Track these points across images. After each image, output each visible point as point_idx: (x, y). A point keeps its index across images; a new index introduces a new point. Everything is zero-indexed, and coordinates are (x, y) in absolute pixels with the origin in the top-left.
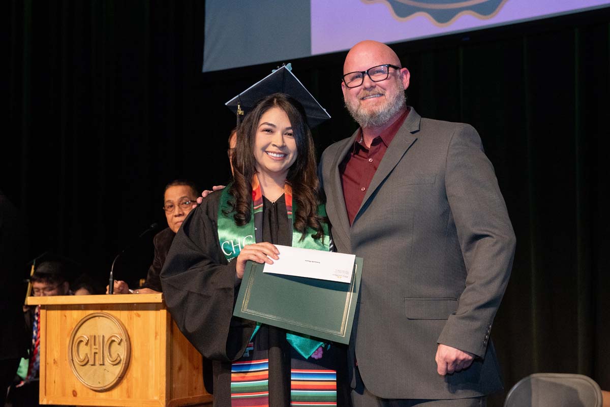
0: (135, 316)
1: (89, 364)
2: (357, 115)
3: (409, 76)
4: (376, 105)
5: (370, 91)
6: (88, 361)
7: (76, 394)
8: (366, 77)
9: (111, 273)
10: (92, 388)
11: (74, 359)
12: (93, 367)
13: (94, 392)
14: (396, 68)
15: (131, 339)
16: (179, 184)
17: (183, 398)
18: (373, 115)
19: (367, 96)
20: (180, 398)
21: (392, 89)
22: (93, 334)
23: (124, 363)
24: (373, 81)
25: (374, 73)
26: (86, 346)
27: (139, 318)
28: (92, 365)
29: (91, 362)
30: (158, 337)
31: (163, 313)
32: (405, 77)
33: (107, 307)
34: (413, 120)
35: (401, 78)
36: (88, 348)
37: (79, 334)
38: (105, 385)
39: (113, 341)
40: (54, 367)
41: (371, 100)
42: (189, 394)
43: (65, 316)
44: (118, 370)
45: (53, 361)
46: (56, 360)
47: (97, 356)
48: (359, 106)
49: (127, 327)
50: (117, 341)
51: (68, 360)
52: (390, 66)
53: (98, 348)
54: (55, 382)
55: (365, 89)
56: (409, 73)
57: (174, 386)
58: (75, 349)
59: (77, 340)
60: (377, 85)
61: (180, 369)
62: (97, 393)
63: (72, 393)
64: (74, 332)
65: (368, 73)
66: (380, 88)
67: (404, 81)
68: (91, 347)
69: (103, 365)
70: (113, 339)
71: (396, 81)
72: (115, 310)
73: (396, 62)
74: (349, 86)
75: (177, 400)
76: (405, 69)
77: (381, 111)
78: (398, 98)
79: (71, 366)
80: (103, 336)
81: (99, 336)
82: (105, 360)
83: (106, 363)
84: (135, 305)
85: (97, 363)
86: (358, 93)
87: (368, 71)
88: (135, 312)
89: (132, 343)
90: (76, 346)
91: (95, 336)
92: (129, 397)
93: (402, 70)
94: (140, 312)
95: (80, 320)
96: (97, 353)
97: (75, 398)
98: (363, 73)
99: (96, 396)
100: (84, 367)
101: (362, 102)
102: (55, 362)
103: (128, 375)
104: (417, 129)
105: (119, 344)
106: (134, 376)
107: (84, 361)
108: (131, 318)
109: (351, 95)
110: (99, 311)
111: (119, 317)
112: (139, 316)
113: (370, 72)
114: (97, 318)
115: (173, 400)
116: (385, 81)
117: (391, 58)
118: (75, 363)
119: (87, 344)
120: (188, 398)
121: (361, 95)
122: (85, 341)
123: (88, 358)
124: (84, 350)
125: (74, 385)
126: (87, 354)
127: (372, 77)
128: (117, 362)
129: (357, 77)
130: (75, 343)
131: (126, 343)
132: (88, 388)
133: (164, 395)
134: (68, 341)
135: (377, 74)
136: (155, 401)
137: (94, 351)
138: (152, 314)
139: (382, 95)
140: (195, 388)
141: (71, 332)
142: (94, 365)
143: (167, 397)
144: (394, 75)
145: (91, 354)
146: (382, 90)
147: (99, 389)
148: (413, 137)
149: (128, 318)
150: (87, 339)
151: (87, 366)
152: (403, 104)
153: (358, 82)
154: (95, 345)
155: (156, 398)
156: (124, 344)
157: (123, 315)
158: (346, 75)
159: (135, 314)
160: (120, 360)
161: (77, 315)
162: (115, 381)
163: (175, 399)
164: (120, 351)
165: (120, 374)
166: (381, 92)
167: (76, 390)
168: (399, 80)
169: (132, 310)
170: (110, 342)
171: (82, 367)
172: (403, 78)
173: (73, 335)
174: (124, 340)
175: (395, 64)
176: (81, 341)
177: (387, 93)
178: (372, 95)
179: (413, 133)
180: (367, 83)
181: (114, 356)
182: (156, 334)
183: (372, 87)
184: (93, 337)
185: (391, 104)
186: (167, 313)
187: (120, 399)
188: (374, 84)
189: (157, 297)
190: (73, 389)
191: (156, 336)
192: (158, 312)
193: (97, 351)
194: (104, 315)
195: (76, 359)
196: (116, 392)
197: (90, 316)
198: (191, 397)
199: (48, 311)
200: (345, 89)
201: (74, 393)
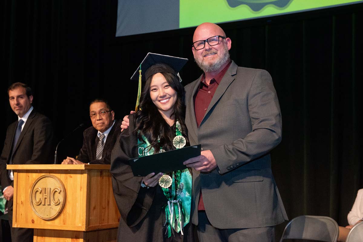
0: (69, 177)
2: (202, 66)
3: (231, 42)
4: (213, 59)
5: (209, 51)
6: (41, 203)
7: (34, 222)
8: (206, 43)
9: (56, 152)
10: (43, 218)
11: (33, 202)
12: (44, 206)
13: (44, 221)
14: (223, 38)
15: (66, 191)
16: (99, 101)
17: (96, 225)
18: (211, 65)
19: (207, 54)
20: (94, 225)
21: (221, 50)
22: (44, 187)
23: (62, 204)
24: (210, 45)
25: (210, 41)
26: (39, 194)
27: (71, 178)
28: (43, 205)
29: (43, 203)
30: (82, 190)
31: (85, 176)
32: (228, 43)
33: (53, 171)
34: (233, 68)
35: (227, 43)
36: (41, 195)
37: (36, 187)
38: (50, 217)
39: (56, 191)
40: (21, 206)
41: (210, 57)
42: (99, 223)
43: (28, 176)
44: (58, 208)
45: (21, 203)
46: (23, 201)
47: (46, 200)
48: (203, 61)
49: (64, 183)
50: (58, 191)
51: (29, 202)
52: (219, 36)
53: (47, 195)
54: (21, 215)
55: (206, 50)
56: (231, 40)
57: (90, 218)
58: (33, 196)
59: (35, 190)
60: (212, 48)
61: (94, 208)
62: (46, 222)
63: (31, 221)
64: (33, 186)
65: (207, 41)
66: (214, 50)
67: (228, 45)
68: (43, 194)
69: (50, 205)
70: (56, 190)
71: (224, 45)
72: (57, 173)
73: (223, 34)
74: (196, 49)
75: (92, 226)
76: (228, 38)
77: (215, 63)
78: (225, 55)
79: (31, 205)
80: (50, 188)
81: (48, 188)
82: (51, 203)
83: (51, 204)
84: (69, 170)
85: (46, 204)
86: (202, 53)
87: (207, 40)
88: (69, 175)
89: (67, 193)
90: (34, 194)
91: (45, 188)
92: (64, 224)
93: (226, 39)
94: (72, 175)
95: (37, 178)
96: (46, 198)
97: (33, 224)
98: (205, 41)
99: (45, 223)
100: (38, 206)
101: (204, 58)
102: (22, 203)
103: (64, 212)
104: (235, 73)
105: (59, 193)
106: (68, 212)
107: (38, 203)
108: (66, 178)
109: (198, 54)
110: (48, 174)
111: (60, 178)
112: (71, 177)
113: (208, 40)
114: (47, 178)
115: (90, 226)
116: (217, 45)
117: (220, 32)
118: (33, 203)
119: (40, 193)
120: (99, 226)
121: (204, 54)
122: (40, 191)
123: (41, 201)
124: (39, 196)
125: (33, 216)
126: (40, 199)
127: (210, 43)
128: (58, 203)
129: (201, 44)
130: (34, 192)
131: (63, 193)
132: (41, 218)
133: (85, 223)
134: (30, 190)
135: (213, 41)
136: (80, 227)
137: (44, 197)
138: (79, 176)
139: (216, 53)
140: (103, 220)
141: (32, 185)
142: (44, 205)
143: (86, 225)
144: (222, 41)
145: (43, 199)
146: (216, 50)
147: (47, 219)
148: (233, 78)
149: (65, 178)
150: (41, 190)
151: (41, 206)
152: (228, 59)
153: (202, 46)
154: (45, 193)
155: (80, 225)
156: (62, 193)
157: (62, 176)
158: (195, 42)
159: (69, 176)
160: (60, 203)
161: (35, 176)
162: (56, 215)
163: (91, 226)
164: (60, 197)
165: (60, 210)
166: (215, 52)
167: (34, 219)
168: (225, 44)
169: (67, 174)
170: (54, 192)
171: (37, 206)
172: (227, 44)
173: (33, 187)
174: (62, 191)
175: (222, 36)
176: (38, 191)
177: (219, 52)
178: (210, 54)
179: (232, 76)
180: (207, 47)
181: (56, 200)
182: (81, 188)
183: (210, 49)
184: (44, 189)
185: (221, 58)
186: (87, 176)
187: (59, 225)
188: (211, 47)
189: (82, 166)
190: (32, 219)
191: (81, 189)
192: (82, 175)
193: (46, 197)
194: (51, 176)
195: (34, 201)
196: (57, 221)
197: (43, 177)
198: (101, 225)
199: (18, 173)
200: (194, 51)
201: (33, 221)
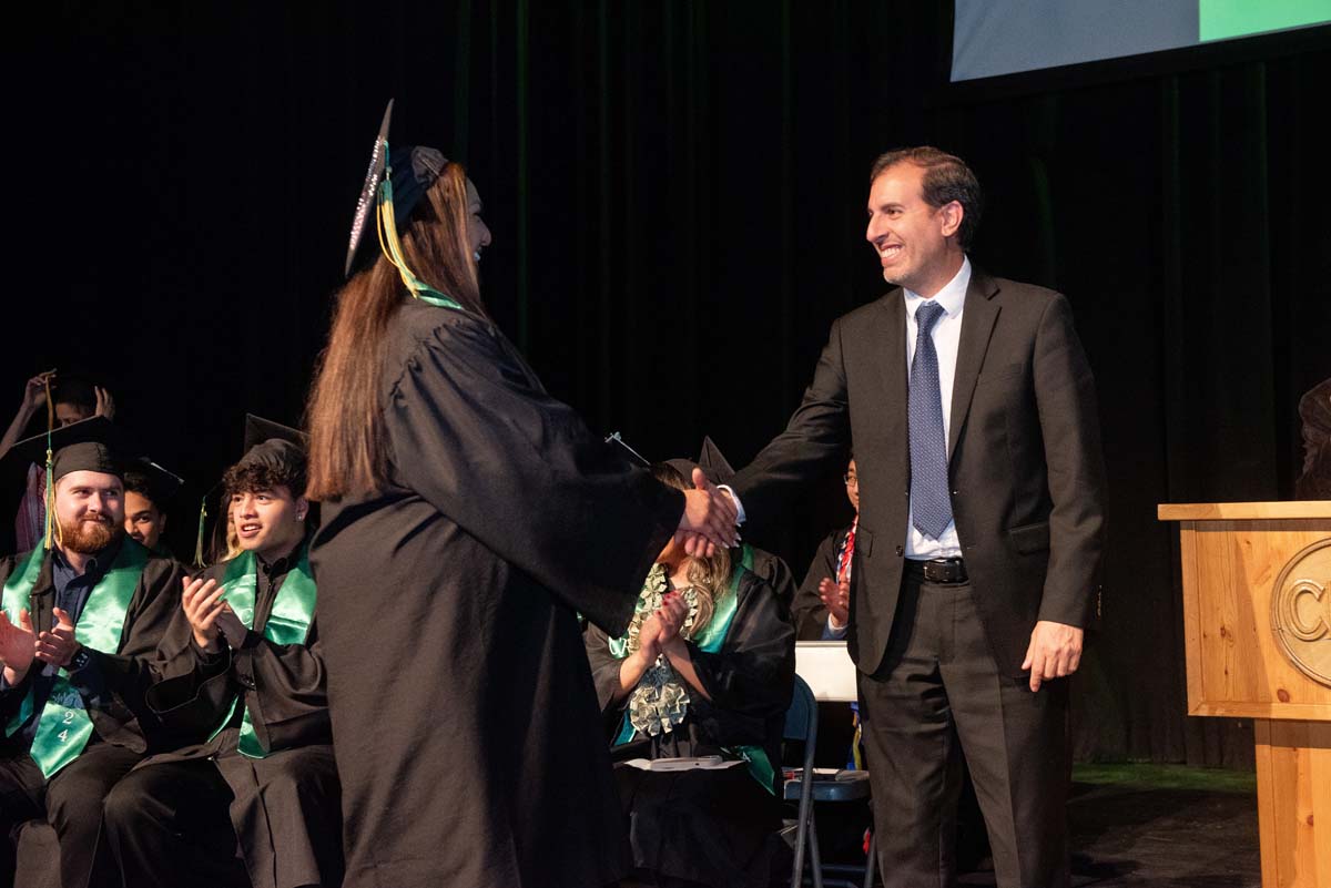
1: (1325, 638)
6: (1327, 631)
11: (1285, 627)
26: (1317, 603)
36: (1321, 606)
37: (1294, 579)
40: (1223, 644)
43: (1248, 543)
45: (1217, 632)
46: (1226, 629)
54: (1226, 673)
58: (1288, 608)
59: (1293, 589)
63: (1276, 695)
64: (1283, 574)
79: (1277, 640)
90: (1292, 601)
95: (1301, 548)
97: (1285, 704)
100: (1312, 644)
102: (1224, 632)
107: (1314, 630)
118: (1286, 633)
119: (1320, 598)
122: (1315, 593)
123: (1325, 625)
124: (1311, 609)
125: (1282, 678)
126: (1321, 617)
130: (1289, 596)
132: (1324, 684)
150: (1322, 588)
151: (1323, 642)
161: (1284, 540)
167: (1286, 688)
173: (1280, 579)
176: (1308, 590)
190: (1278, 687)
195: (1291, 626)
197: (1323, 543)
201: (1283, 694)
